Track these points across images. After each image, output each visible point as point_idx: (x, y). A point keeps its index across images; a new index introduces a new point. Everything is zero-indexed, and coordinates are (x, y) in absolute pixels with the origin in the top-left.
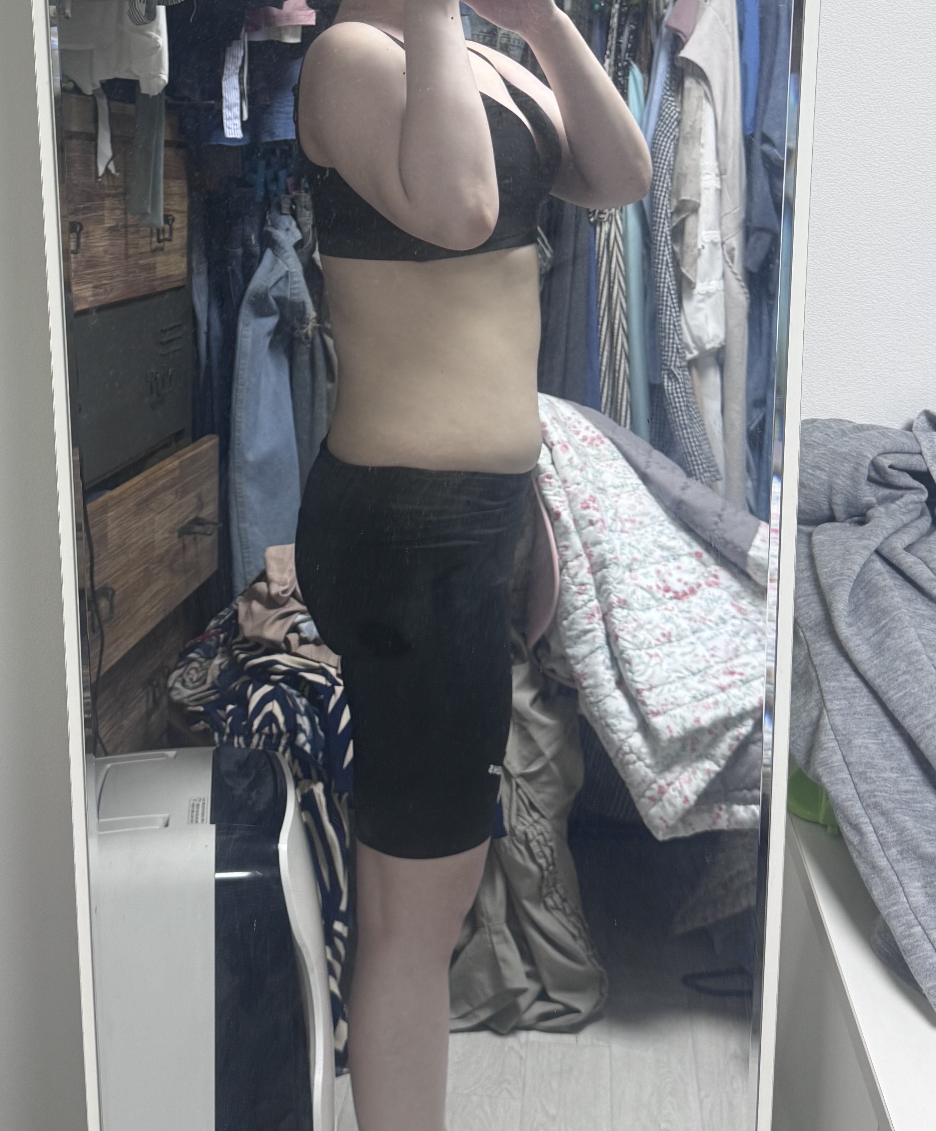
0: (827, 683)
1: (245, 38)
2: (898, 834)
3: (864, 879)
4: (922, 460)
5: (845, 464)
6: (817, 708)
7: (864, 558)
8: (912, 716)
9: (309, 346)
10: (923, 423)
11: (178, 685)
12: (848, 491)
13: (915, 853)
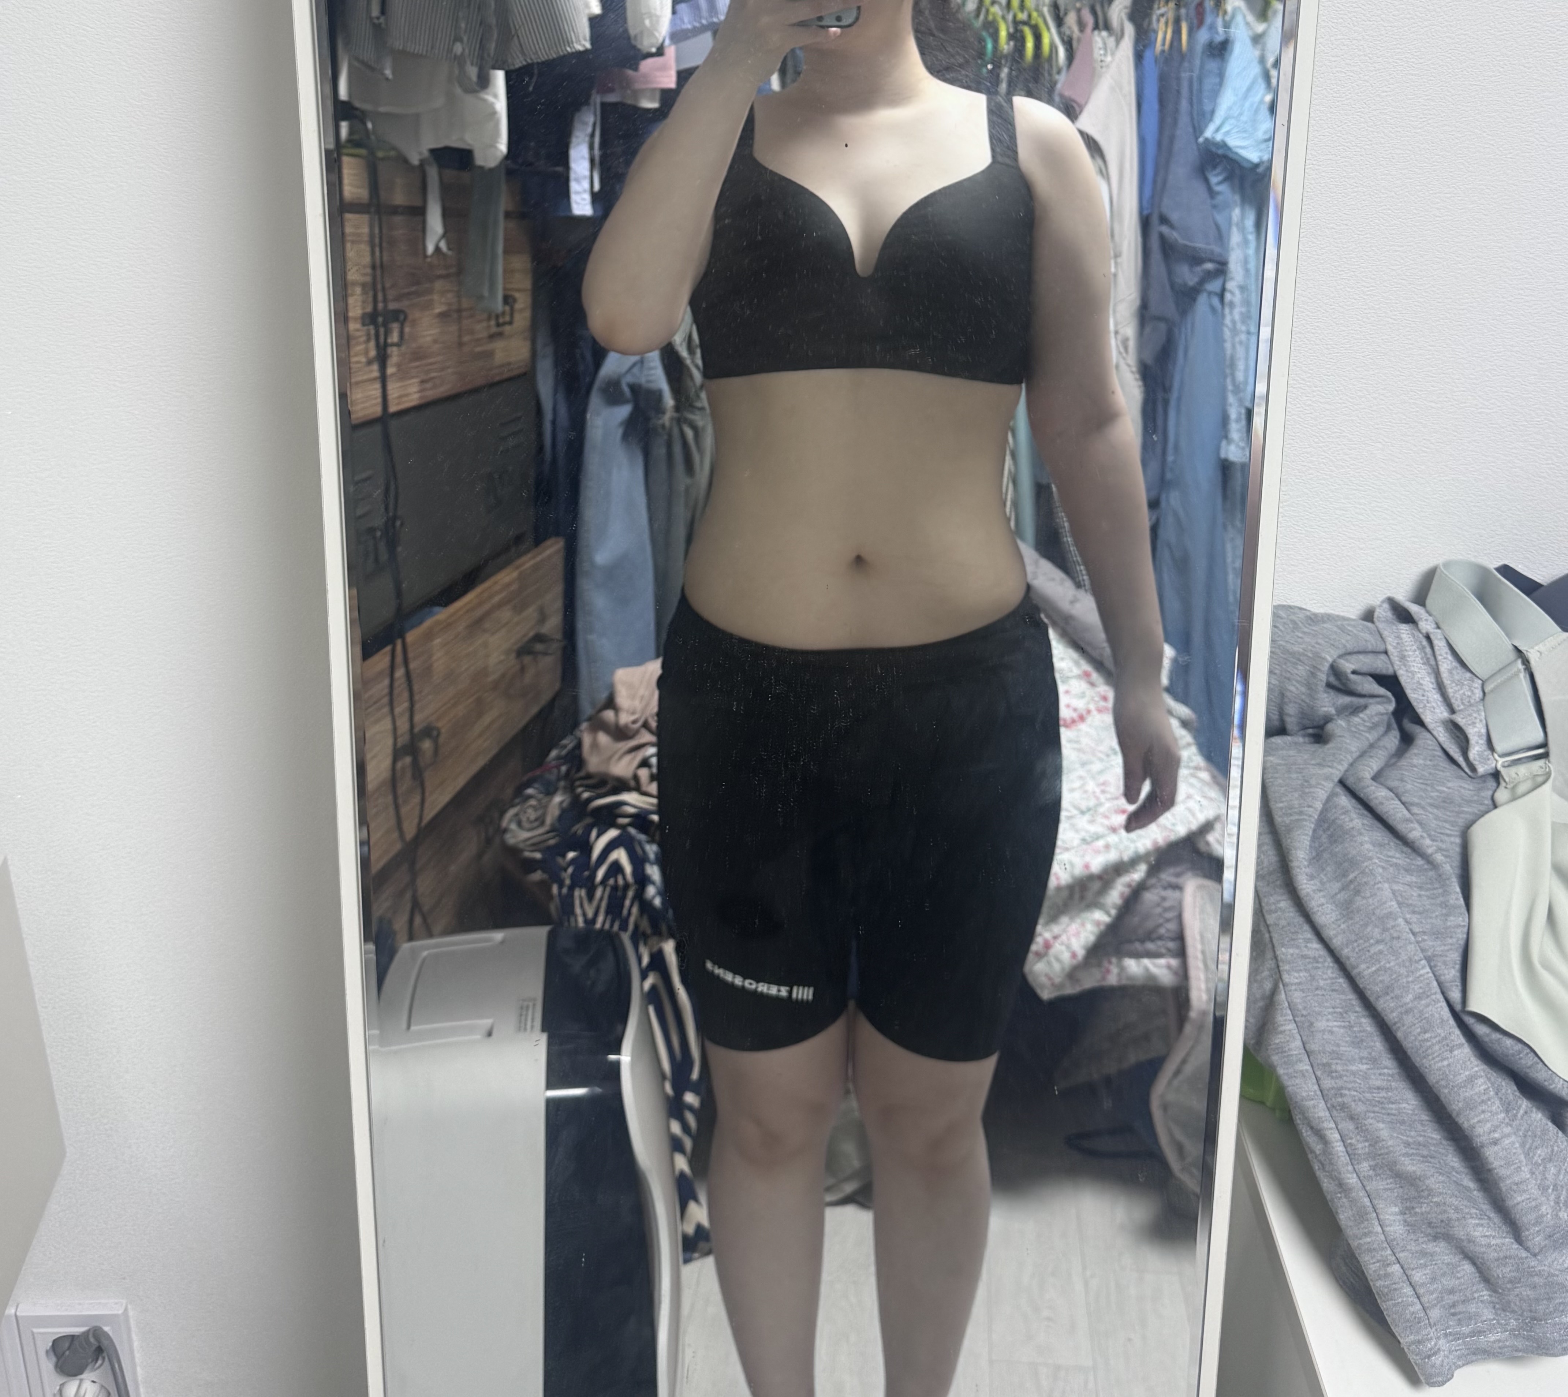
0: (1283, 949)
1: (597, 99)
2: (1370, 1145)
3: (1329, 1198)
4: (1388, 662)
5: (1300, 667)
6: (1271, 979)
7: (1326, 792)
8: (1388, 997)
9: (665, 437)
10: (1385, 612)
11: (513, 826)
12: (1303, 701)
13: (1391, 1170)
